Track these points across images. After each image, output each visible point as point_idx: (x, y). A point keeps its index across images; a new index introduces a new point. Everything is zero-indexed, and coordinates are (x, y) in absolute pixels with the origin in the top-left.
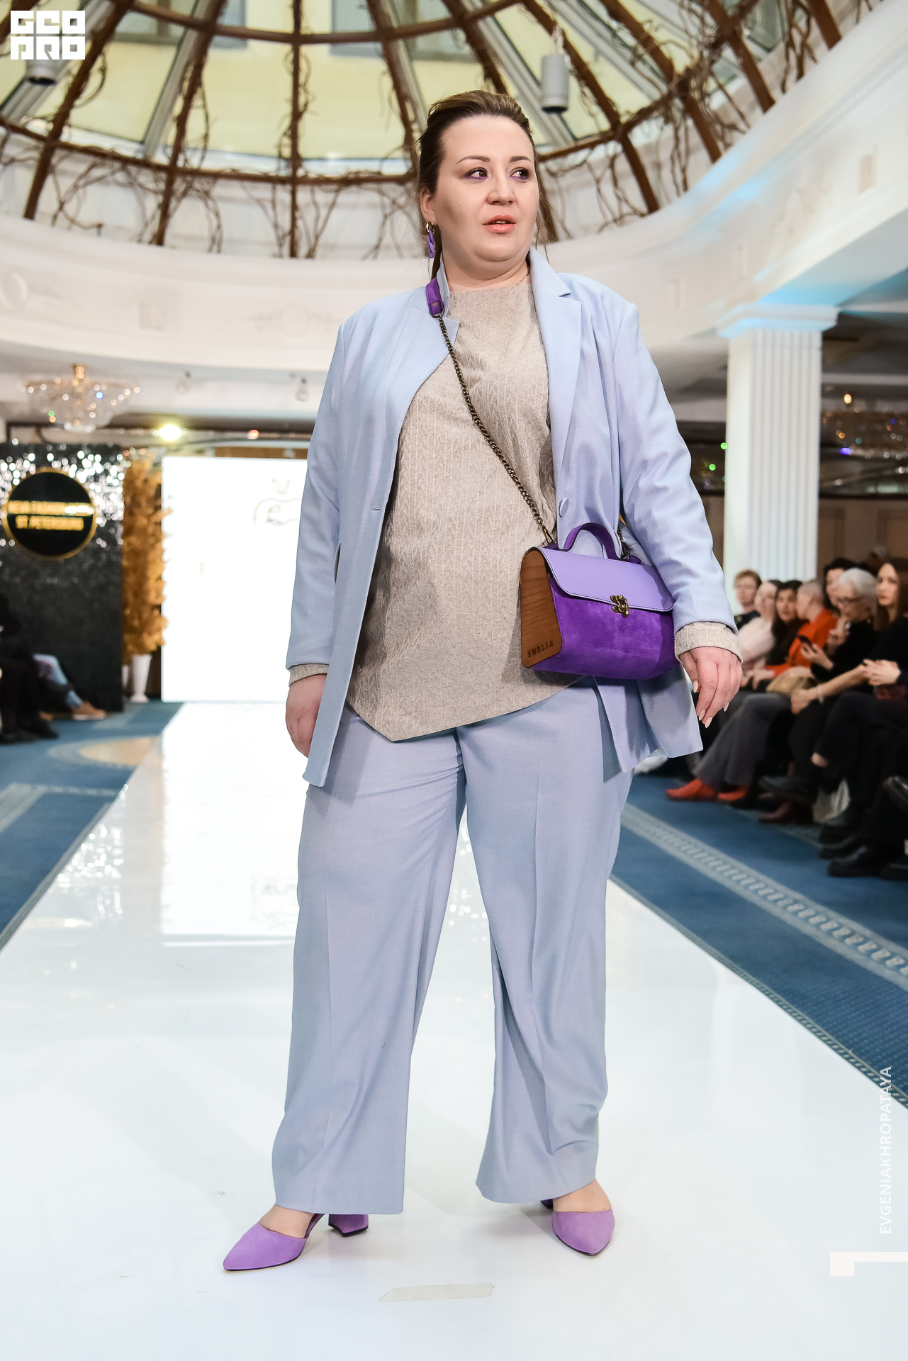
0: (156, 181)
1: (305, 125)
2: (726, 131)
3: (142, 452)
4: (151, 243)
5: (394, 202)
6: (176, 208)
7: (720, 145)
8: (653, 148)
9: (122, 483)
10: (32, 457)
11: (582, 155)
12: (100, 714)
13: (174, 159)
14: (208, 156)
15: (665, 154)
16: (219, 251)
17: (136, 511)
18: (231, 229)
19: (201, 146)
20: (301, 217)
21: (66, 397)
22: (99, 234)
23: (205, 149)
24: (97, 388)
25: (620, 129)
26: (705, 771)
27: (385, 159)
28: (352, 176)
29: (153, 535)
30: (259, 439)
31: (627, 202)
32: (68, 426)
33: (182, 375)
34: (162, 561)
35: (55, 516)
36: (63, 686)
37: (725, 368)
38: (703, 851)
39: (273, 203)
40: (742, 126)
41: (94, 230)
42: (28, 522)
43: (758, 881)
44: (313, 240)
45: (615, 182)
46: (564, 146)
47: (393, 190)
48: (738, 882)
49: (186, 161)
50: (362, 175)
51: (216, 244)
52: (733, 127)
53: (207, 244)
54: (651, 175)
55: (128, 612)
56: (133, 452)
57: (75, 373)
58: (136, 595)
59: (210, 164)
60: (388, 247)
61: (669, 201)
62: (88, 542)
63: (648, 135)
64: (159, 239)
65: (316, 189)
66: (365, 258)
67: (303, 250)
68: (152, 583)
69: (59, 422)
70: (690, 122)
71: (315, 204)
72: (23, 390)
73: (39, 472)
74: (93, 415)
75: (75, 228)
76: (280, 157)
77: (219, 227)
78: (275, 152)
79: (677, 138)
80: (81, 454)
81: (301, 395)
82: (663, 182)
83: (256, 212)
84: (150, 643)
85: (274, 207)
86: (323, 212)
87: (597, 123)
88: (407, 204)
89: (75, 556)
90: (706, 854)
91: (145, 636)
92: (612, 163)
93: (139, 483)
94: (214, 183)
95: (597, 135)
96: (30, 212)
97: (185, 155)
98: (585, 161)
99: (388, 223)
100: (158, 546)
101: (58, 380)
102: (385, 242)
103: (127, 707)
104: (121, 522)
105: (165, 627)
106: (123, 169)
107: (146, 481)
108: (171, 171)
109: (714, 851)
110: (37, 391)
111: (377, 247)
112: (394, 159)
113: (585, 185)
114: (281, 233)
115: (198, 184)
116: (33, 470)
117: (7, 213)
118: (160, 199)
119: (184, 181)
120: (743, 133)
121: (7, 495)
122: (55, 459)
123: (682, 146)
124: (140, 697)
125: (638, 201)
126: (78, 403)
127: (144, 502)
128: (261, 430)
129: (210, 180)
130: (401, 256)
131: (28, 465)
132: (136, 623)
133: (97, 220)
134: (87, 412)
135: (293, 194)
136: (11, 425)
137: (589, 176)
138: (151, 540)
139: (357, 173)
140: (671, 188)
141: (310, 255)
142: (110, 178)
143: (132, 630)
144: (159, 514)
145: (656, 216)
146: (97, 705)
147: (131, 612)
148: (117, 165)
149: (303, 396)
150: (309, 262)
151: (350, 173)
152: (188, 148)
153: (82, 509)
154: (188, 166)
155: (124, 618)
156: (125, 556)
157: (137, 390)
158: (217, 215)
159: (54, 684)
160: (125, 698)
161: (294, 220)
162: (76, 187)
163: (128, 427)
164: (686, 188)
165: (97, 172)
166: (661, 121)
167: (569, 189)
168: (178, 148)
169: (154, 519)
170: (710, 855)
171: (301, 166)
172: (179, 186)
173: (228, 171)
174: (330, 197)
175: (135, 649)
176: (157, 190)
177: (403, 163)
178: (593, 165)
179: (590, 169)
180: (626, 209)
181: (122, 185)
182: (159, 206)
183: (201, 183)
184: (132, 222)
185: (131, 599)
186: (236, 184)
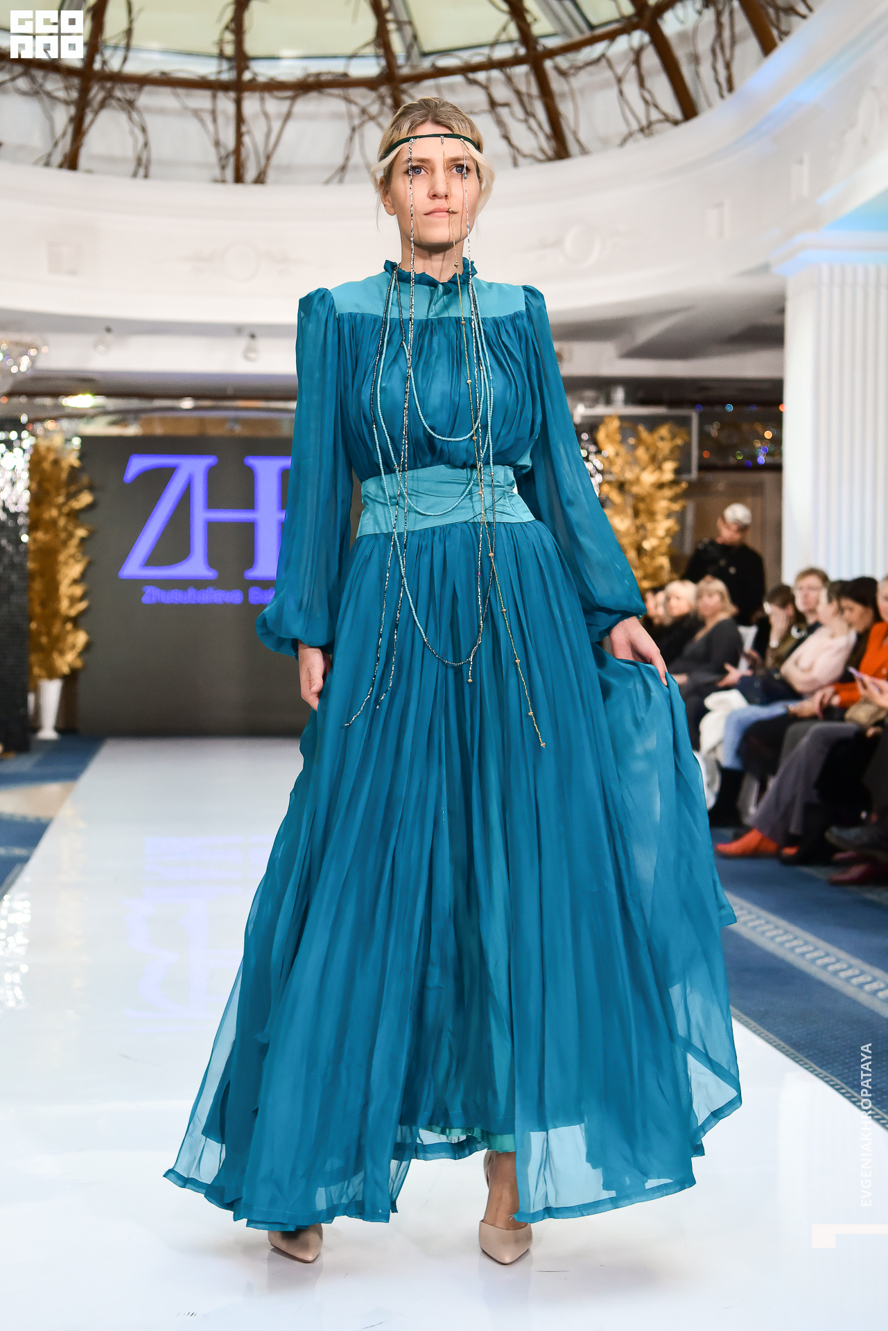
0: (67, 88)
1: (255, 16)
2: (782, 14)
3: (50, 425)
4: (61, 166)
5: (364, 111)
6: (92, 122)
7: (775, 33)
8: (688, 37)
9: (27, 465)
11: (599, 48)
13: (90, 59)
14: (131, 55)
15: (704, 44)
16: (146, 176)
17: (45, 500)
18: (160, 149)
19: (123, 43)
20: (249, 132)
23: (128, 47)
25: (647, 14)
26: (762, 821)
27: (352, 57)
28: (311, 79)
29: (65, 528)
30: (195, 409)
31: (656, 106)
33: (101, 330)
37: (782, 311)
38: (758, 918)
39: (214, 113)
40: (802, 9)
43: (827, 955)
44: (263, 161)
45: (641, 81)
46: (577, 37)
47: (364, 97)
48: (803, 954)
49: (104, 63)
50: (323, 78)
51: (142, 167)
52: (791, 10)
53: (131, 167)
54: (686, 71)
55: (33, 626)
56: (39, 428)
58: (44, 604)
59: (134, 67)
60: (356, 167)
61: (710, 105)
63: (682, 22)
64: (71, 163)
65: (267, 95)
66: (328, 182)
67: (251, 173)
68: (63, 588)
70: (736, 4)
71: (266, 115)
76: (221, 56)
77: (146, 144)
78: (215, 51)
79: (719, 25)
81: (247, 354)
82: (702, 80)
83: (192, 126)
84: (61, 664)
85: (215, 120)
86: (276, 125)
87: (618, 7)
88: (381, 113)
90: (762, 922)
91: (55, 656)
92: (637, 56)
93: (46, 465)
94: (140, 90)
95: (617, 21)
97: (102, 54)
98: (603, 56)
99: (357, 137)
100: (70, 542)
102: (353, 161)
103: (30, 746)
104: (27, 514)
106: (25, 73)
107: (56, 462)
108: (86, 76)
109: (773, 918)
111: (343, 168)
112: (363, 57)
113: (604, 85)
114: (223, 153)
115: (118, 93)
118: (72, 110)
119: (102, 88)
120: (804, 17)
123: (726, 34)
124: (48, 732)
125: (670, 106)
127: (54, 490)
128: (196, 397)
129: (135, 86)
132: (44, 640)
135: (238, 103)
137: (608, 74)
138: (63, 535)
139: (318, 75)
140: (712, 89)
141: (260, 180)
142: (9, 85)
143: (40, 649)
144: (72, 502)
145: (694, 123)
147: (38, 625)
148: (18, 69)
149: (252, 355)
150: (258, 187)
151: (308, 76)
152: (106, 47)
154: (106, 68)
155: (28, 634)
156: (31, 556)
157: (44, 350)
158: (144, 130)
160: (28, 735)
161: (239, 135)
163: (32, 395)
164: (731, 88)
166: (699, 5)
167: (582, 91)
168: (94, 45)
169: (66, 508)
170: (768, 922)
171: (247, 68)
172: (96, 95)
173: (157, 75)
174: (284, 106)
175: (43, 673)
176: (68, 99)
177: (373, 61)
178: (613, 61)
179: (610, 65)
180: (655, 115)
181: (24, 93)
182: (72, 120)
183: (123, 91)
184: (38, 141)
185: (37, 609)
186: (167, 91)
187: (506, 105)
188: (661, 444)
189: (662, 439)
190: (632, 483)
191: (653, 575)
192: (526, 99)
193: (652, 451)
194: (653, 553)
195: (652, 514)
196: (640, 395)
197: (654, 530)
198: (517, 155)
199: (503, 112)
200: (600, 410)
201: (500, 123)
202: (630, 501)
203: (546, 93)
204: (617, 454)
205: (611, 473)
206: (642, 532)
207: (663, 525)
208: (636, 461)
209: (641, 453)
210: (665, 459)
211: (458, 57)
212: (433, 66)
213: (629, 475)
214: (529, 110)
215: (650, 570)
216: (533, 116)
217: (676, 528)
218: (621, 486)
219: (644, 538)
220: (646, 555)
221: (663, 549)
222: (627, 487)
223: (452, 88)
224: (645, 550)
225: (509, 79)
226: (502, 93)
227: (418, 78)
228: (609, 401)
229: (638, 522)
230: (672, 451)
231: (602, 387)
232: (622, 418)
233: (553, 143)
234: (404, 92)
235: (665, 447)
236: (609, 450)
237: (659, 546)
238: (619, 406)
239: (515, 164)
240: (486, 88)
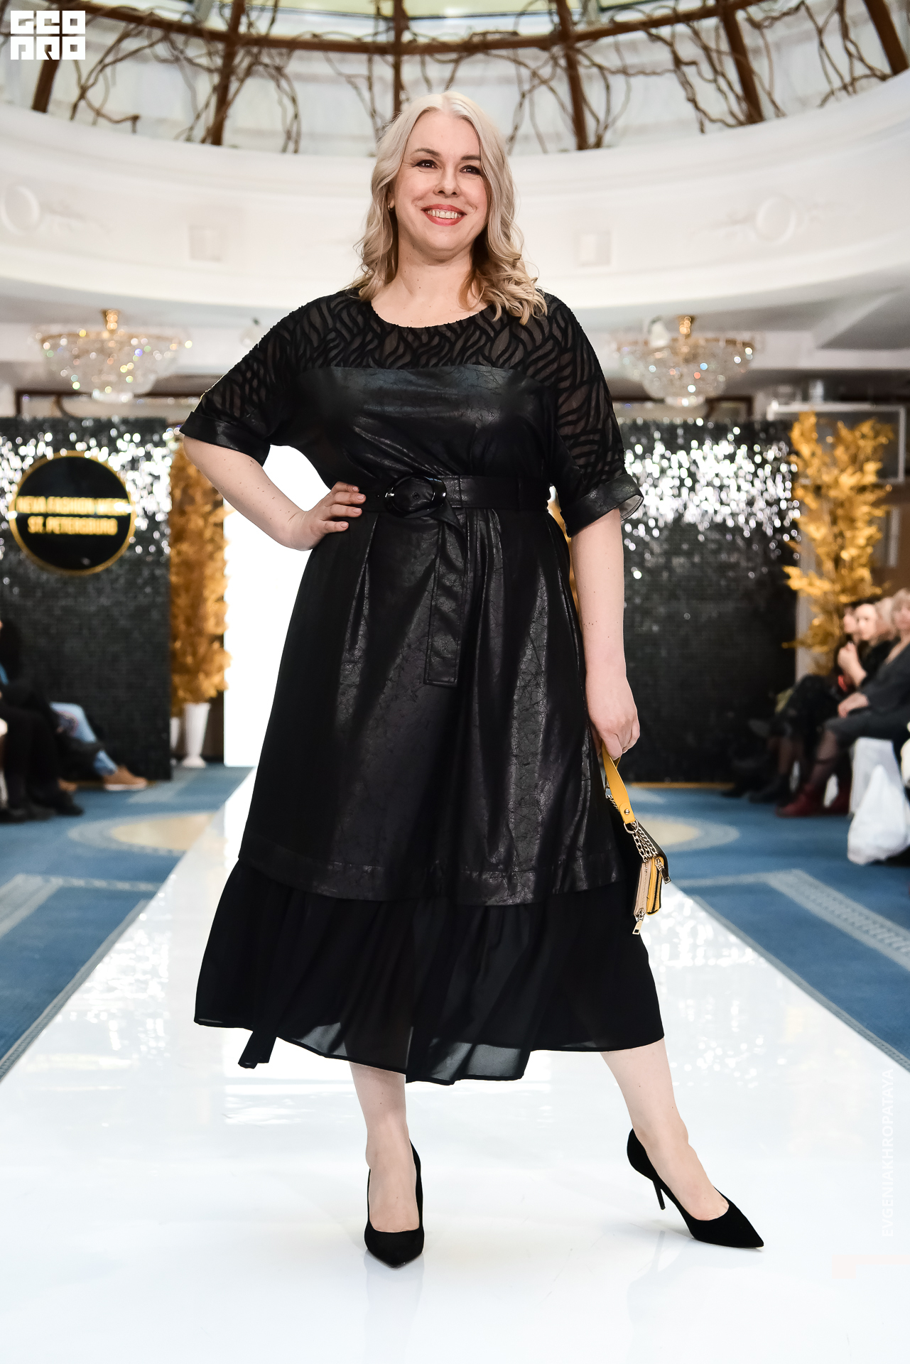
0: (210, 54)
4: (203, 141)
5: (534, 74)
6: (238, 91)
9: (168, 470)
10: (49, 437)
12: (140, 783)
13: (235, 22)
14: (279, 16)
16: (296, 151)
17: (189, 508)
18: (312, 119)
19: (271, 3)
21: (93, 355)
22: (134, 131)
23: (276, 8)
24: (134, 342)
27: (522, 14)
28: (476, 39)
29: (212, 540)
31: (861, 60)
32: (96, 394)
33: (250, 323)
34: (223, 576)
35: (80, 516)
36: (91, 744)
39: (370, 80)
41: (128, 124)
42: (44, 525)
45: (845, 34)
47: (535, 58)
49: (250, 25)
50: (490, 37)
51: (292, 140)
53: (280, 141)
55: (178, 645)
57: (106, 322)
58: (189, 622)
59: (284, 29)
60: (526, 138)
62: (123, 551)
64: (215, 136)
65: (428, 58)
68: (210, 607)
69: (84, 390)
71: (427, 80)
72: (37, 346)
73: (58, 456)
74: (129, 379)
75: (101, 121)
76: (379, 15)
77: (296, 116)
78: (371, 10)
80: (114, 433)
83: (347, 93)
84: (208, 686)
85: (370, 88)
88: (553, 76)
89: (108, 571)
91: (201, 676)
93: (190, 471)
94: (289, 55)
96: (41, 102)
97: (248, 16)
98: (803, 5)
99: (527, 103)
100: (217, 555)
101: (82, 333)
102: (521, 132)
103: (176, 774)
104: (169, 523)
105: (229, 665)
106: (165, 38)
108: (231, 40)
110: (55, 347)
112: (535, 13)
113: (804, 38)
114: (379, 121)
115: (265, 59)
116: (50, 454)
117: (10, 103)
118: (216, 79)
119: (248, 53)
121: (15, 488)
122: (80, 440)
124: (194, 760)
125: (878, 58)
126: (110, 362)
127: (199, 497)
129: (284, 51)
130: (545, 151)
131: (41, 448)
132: (189, 660)
133: (132, 112)
134: (121, 376)
135: (397, 68)
136: (19, 394)
137: (809, 25)
138: (209, 548)
139: (484, 34)
142: (148, 51)
143: (184, 670)
144: (219, 511)
146: (136, 772)
147: (183, 644)
148: (157, 33)
151: (475, 34)
152: (252, 8)
153: (117, 507)
154: (253, 31)
155: (174, 655)
156: (173, 570)
157: (188, 344)
158: (294, 100)
159: (79, 742)
160: (174, 762)
161: (397, 102)
162: (102, 65)
165: (130, 45)
167: (778, 46)
168: (239, 7)
169: (213, 519)
171: (407, 28)
172: (242, 61)
173: (308, 37)
174: (447, 70)
175: (188, 696)
176: (212, 67)
177: (546, 19)
178: (813, 10)
179: (811, 16)
180: (860, 70)
181: (164, 61)
182: (215, 89)
183: (271, 56)
184: (179, 113)
185: (182, 627)
186: (318, 55)
187: (693, 63)
188: (862, 443)
189: (863, 436)
190: (829, 487)
191: (852, 589)
192: (714, 55)
193: (853, 450)
194: (851, 566)
195: (851, 521)
196: (842, 390)
197: (854, 538)
198: (704, 120)
199: (690, 71)
200: (796, 407)
201: (686, 83)
202: (826, 507)
203: (737, 47)
204: (813, 454)
205: (807, 477)
206: (839, 540)
207: (864, 533)
208: (835, 462)
209: (840, 452)
210: (868, 460)
211: (640, 11)
212: (612, 21)
213: (826, 478)
214: (718, 68)
215: (849, 583)
216: (724, 75)
217: (879, 536)
218: (818, 490)
219: (842, 548)
220: (845, 567)
221: (864, 560)
222: (824, 491)
223: (633, 46)
224: (844, 561)
225: (696, 33)
226: (688, 50)
227: (595, 36)
228: (806, 398)
229: (836, 530)
230: (875, 450)
231: (799, 381)
232: (819, 415)
233: (744, 105)
234: (579, 51)
235: (867, 446)
236: (805, 450)
237: (859, 557)
238: (818, 402)
239: (702, 131)
240: (670, 44)
